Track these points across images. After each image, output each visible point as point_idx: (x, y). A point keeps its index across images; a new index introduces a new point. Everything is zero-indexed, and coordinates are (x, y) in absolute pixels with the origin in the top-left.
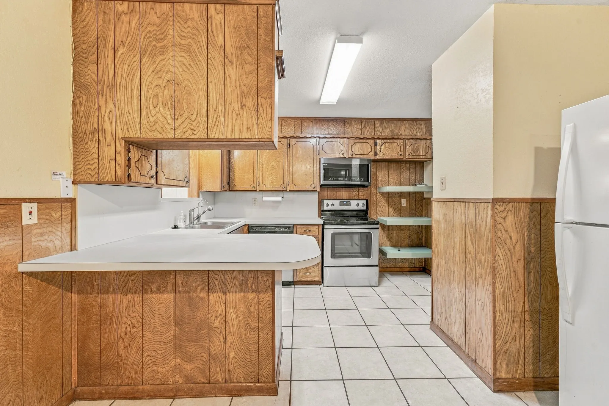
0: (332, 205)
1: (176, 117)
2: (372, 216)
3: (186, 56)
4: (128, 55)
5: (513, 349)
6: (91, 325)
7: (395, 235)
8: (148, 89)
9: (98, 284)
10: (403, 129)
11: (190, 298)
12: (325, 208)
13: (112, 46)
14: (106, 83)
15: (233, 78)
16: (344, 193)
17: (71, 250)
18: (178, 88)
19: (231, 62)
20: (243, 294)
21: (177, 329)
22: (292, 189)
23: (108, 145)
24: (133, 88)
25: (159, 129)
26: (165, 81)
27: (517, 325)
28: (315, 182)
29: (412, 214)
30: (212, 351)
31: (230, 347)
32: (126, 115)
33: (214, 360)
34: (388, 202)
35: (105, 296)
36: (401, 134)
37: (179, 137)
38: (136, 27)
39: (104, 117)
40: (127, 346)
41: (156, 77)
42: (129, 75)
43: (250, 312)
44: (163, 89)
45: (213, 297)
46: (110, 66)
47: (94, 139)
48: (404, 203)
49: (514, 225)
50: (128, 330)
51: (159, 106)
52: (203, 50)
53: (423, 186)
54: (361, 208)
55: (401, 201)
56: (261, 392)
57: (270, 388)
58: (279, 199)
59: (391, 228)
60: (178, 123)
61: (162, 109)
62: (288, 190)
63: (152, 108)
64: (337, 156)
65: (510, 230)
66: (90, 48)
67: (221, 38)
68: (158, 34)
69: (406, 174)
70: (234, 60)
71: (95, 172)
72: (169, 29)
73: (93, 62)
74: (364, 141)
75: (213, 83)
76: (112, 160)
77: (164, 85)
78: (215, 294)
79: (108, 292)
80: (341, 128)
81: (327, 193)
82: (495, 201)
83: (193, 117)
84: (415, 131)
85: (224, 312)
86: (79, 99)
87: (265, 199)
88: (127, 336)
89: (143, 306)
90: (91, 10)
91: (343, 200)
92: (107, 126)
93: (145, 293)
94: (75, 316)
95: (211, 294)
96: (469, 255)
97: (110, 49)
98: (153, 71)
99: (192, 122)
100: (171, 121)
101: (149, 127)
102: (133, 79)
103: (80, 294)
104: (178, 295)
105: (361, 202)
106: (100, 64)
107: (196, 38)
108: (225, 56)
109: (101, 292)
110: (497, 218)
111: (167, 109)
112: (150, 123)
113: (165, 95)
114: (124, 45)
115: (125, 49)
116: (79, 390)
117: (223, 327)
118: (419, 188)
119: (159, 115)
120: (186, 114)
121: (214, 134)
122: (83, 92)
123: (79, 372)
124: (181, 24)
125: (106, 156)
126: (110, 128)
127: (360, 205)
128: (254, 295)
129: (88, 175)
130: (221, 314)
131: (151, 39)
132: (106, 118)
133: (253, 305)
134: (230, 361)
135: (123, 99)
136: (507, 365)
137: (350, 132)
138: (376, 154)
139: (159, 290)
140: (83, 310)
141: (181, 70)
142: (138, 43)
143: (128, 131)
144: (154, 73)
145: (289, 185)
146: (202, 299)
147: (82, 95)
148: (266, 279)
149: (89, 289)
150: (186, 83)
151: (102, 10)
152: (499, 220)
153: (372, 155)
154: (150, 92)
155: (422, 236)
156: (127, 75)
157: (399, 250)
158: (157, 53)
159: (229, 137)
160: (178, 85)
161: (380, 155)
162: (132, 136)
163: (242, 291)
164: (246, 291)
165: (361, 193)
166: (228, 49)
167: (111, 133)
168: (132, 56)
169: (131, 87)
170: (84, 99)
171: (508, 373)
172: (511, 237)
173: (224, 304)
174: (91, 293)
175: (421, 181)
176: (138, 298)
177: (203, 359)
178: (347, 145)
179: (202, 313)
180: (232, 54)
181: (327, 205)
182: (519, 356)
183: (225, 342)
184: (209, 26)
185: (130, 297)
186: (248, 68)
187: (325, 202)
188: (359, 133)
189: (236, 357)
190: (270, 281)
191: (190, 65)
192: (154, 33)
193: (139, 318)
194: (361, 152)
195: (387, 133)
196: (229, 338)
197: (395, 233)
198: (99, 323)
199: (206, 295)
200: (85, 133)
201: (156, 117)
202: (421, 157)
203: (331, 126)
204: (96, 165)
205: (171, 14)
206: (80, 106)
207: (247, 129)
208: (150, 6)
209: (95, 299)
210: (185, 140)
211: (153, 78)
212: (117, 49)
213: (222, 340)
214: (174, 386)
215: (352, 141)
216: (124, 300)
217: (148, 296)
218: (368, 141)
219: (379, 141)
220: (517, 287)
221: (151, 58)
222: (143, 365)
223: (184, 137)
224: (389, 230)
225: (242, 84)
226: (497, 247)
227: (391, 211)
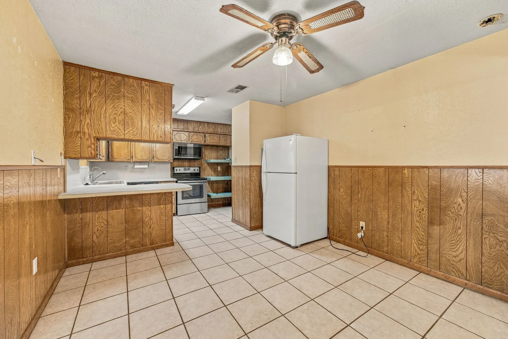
0: (180, 170)
1: (125, 129)
2: (202, 176)
3: (130, 102)
4: (99, 97)
5: (256, 217)
6: (76, 229)
7: (215, 186)
8: (110, 114)
9: (81, 208)
10: (219, 129)
11: (133, 210)
12: (175, 172)
13: (89, 92)
14: (85, 109)
15: (154, 114)
16: (186, 164)
17: (64, 192)
18: (126, 117)
19: (153, 108)
20: (158, 206)
21: (126, 225)
22: (155, 160)
23: (86, 140)
24: (101, 113)
25: (116, 134)
26: (119, 112)
27: (257, 208)
28: (170, 156)
29: (223, 175)
30: (144, 233)
31: (153, 229)
32: (97, 126)
33: (145, 236)
34: (211, 168)
35: (84, 214)
36: (218, 131)
37: (127, 138)
38: (103, 85)
39: (84, 126)
40: (98, 237)
41: (114, 110)
42: (99, 107)
43: (162, 213)
44: (118, 115)
45: (144, 208)
46: (87, 101)
47: (78, 136)
48: (219, 168)
49: (256, 175)
50: (99, 229)
51: (116, 123)
52: (139, 100)
53: (229, 159)
54: (196, 171)
55: (218, 167)
56: (167, 246)
57: (171, 243)
58: (146, 166)
59: (213, 183)
60: (126, 132)
61: (118, 125)
62: (153, 162)
63: (112, 124)
64: (183, 142)
65: (255, 176)
66: (75, 91)
67: (148, 97)
68: (115, 90)
69: (221, 152)
70: (154, 107)
71: (78, 153)
72: (121, 89)
73: (77, 98)
74: (198, 134)
75: (144, 115)
76: (89, 147)
77: (119, 114)
78: (145, 208)
79: (87, 211)
80: (186, 125)
81: (176, 163)
82: (250, 166)
83: (134, 130)
84: (225, 131)
85: (150, 215)
86: (68, 116)
87: (136, 167)
88: (99, 232)
89: (108, 216)
90: (75, 72)
91: (185, 167)
92: (86, 130)
93: (109, 210)
94: (66, 226)
95: (143, 208)
96: (243, 187)
97: (88, 93)
98: (113, 107)
99: (134, 132)
100: (123, 131)
101: (110, 132)
102: (101, 109)
103: (69, 214)
104: (127, 209)
105: (196, 169)
106: (82, 99)
107: (136, 95)
108: (150, 105)
109: (82, 212)
110: (251, 172)
111: (120, 125)
112: (111, 131)
113: (119, 119)
114: (96, 92)
115: (97, 94)
116: (69, 262)
117: (149, 221)
118: (227, 161)
119: (116, 128)
120: (131, 128)
121: (145, 137)
122: (70, 112)
123: (68, 254)
124: (128, 87)
125: (85, 145)
126: (88, 131)
127: (196, 170)
128: (164, 206)
129: (73, 154)
130: (148, 216)
131: (112, 92)
132: (85, 127)
133: (163, 210)
134: (153, 235)
135: (96, 118)
136: (254, 222)
137: (191, 129)
138: (205, 141)
139: (116, 208)
140: (70, 222)
141: (128, 108)
142: (104, 92)
143: (99, 134)
144: (113, 108)
145: (153, 158)
146: (139, 210)
147: (70, 114)
148: (169, 199)
149: (75, 211)
150: (131, 114)
151: (83, 74)
152: (252, 173)
153: (202, 143)
154: (112, 116)
155: (229, 187)
156: (98, 107)
157: (217, 194)
158: (115, 99)
159: (152, 139)
160: (126, 114)
161: (208, 143)
162: (101, 136)
163: (158, 205)
164: (160, 204)
165: (196, 163)
166: (151, 102)
167: (88, 134)
168: (101, 98)
169: (100, 113)
170: (71, 115)
171: (254, 224)
172: (255, 179)
173: (150, 211)
174: (76, 213)
175: (228, 157)
176: (105, 213)
177: (140, 237)
178: (189, 136)
179: (139, 216)
180: (153, 104)
181: (177, 170)
182: (257, 218)
183: (150, 228)
184: (142, 91)
185: (100, 213)
186: (160, 111)
187: (175, 169)
188: (196, 129)
189: (155, 233)
190: (171, 199)
191: (132, 106)
192: (113, 89)
193: (105, 222)
194: (197, 140)
195: (211, 130)
196: (152, 225)
197: (215, 185)
198: (81, 227)
199: (141, 208)
200: (72, 133)
201: (114, 128)
202: (228, 144)
203: (180, 124)
204: (79, 149)
205: (123, 82)
206: (68, 119)
207: (160, 137)
208: (111, 76)
209: (78, 216)
210: (130, 140)
211: (113, 110)
212: (92, 93)
213: (149, 227)
214: (125, 251)
215: (192, 134)
216: (97, 215)
217: (110, 211)
218: (200, 134)
219: (207, 135)
220: (257, 196)
221: (112, 101)
222: (108, 244)
223: (130, 138)
224: (211, 184)
225: (158, 118)
226: (251, 183)
227: (213, 173)
